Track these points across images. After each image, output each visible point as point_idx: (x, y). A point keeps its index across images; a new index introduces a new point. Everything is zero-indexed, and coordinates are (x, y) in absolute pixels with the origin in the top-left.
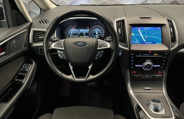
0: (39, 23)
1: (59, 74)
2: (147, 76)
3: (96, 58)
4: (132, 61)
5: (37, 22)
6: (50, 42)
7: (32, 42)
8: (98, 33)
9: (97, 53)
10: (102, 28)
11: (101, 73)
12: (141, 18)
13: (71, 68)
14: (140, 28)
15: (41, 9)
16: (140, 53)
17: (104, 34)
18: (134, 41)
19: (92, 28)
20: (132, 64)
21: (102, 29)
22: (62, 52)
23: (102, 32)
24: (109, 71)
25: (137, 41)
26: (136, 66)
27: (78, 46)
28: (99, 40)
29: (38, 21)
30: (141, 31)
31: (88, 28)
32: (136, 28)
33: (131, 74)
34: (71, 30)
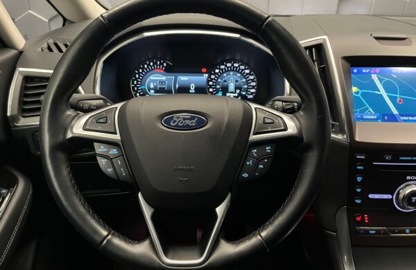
0: (46, 51)
1: (98, 239)
2: (408, 231)
3: (245, 175)
4: (359, 179)
5: (40, 49)
6: (70, 112)
7: (16, 112)
8: (236, 88)
9: (247, 156)
10: (247, 71)
11: (264, 234)
12: (377, 38)
13: (147, 211)
14: (378, 69)
15: (65, 20)
16: (388, 154)
17: (253, 91)
18: (361, 112)
19: (217, 71)
20: (359, 190)
21: (250, 74)
22: (114, 151)
23: (247, 83)
24: (296, 225)
25: (371, 114)
26: (371, 196)
27: (177, 127)
28: (253, 106)
29: (45, 46)
30: (381, 80)
31: (204, 70)
32: (364, 71)
33: (352, 223)
34: (152, 78)
